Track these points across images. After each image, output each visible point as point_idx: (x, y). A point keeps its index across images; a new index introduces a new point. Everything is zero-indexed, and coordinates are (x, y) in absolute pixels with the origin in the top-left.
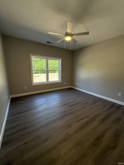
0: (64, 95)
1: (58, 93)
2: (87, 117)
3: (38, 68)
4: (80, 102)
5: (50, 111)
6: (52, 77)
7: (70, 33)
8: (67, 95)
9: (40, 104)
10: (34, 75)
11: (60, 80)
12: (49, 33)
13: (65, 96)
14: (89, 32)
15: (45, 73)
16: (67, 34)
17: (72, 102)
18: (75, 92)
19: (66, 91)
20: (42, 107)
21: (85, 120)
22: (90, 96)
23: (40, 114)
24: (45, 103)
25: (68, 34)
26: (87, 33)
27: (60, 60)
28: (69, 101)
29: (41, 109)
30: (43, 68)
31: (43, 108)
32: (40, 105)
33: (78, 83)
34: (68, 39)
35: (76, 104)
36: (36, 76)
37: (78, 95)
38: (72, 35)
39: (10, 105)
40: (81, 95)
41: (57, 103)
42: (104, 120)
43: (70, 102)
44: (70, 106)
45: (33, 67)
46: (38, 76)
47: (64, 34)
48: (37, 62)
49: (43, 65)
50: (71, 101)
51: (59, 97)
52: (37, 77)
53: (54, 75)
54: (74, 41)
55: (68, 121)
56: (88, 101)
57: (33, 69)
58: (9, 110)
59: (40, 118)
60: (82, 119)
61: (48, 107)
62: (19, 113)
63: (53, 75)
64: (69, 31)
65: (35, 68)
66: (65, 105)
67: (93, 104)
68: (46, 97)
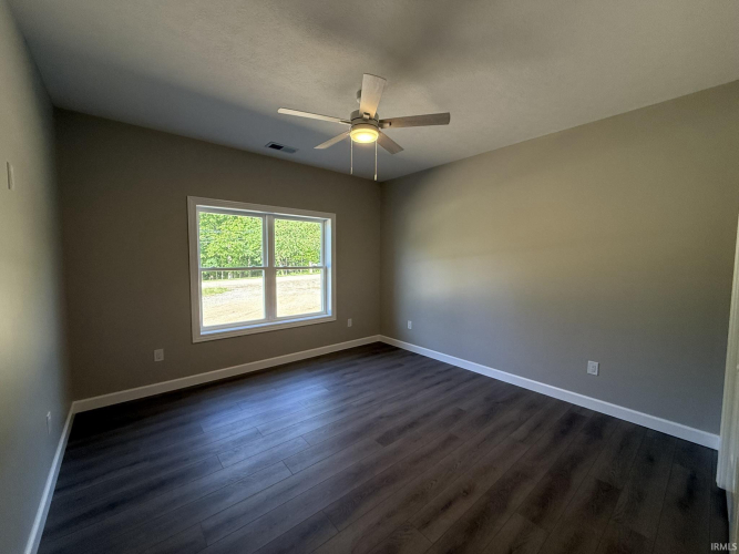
0: (351, 380)
1: (324, 373)
2: (467, 493)
3: (226, 252)
4: (427, 416)
5: (287, 473)
6: (290, 292)
7: (373, 114)
8: (365, 383)
9: (231, 438)
10: (205, 285)
11: (330, 308)
12: (281, 111)
13: (355, 386)
14: (449, 114)
15: (255, 274)
16: (360, 120)
17: (390, 417)
18: (400, 365)
19: (359, 361)
20: (242, 456)
21: (462, 509)
22: (467, 381)
23: (231, 500)
24: (258, 433)
25: (366, 120)
26: (443, 119)
27: (329, 221)
28: (378, 413)
29: (237, 467)
30: (249, 253)
31: (248, 463)
32: (234, 442)
33: (410, 323)
34: (365, 137)
35: (412, 425)
36: (211, 291)
37: (412, 375)
38: (382, 121)
39: (66, 459)
40: (428, 375)
41: (318, 425)
42: (544, 502)
43: (381, 417)
44: (385, 439)
45: (200, 248)
46: (222, 290)
47: (349, 118)
48: (219, 223)
49: (249, 238)
50: (386, 410)
51: (326, 397)
52: (220, 297)
53: (298, 283)
54: (387, 144)
55: (379, 524)
56: (464, 406)
57: (202, 256)
58: (57, 490)
59: (230, 521)
60: (448, 505)
61: (276, 450)
62: (112, 506)
63: (293, 282)
64: (368, 107)
65: (211, 250)
66: (357, 435)
67: (487, 416)
68: (266, 398)
